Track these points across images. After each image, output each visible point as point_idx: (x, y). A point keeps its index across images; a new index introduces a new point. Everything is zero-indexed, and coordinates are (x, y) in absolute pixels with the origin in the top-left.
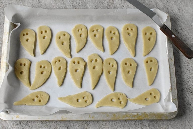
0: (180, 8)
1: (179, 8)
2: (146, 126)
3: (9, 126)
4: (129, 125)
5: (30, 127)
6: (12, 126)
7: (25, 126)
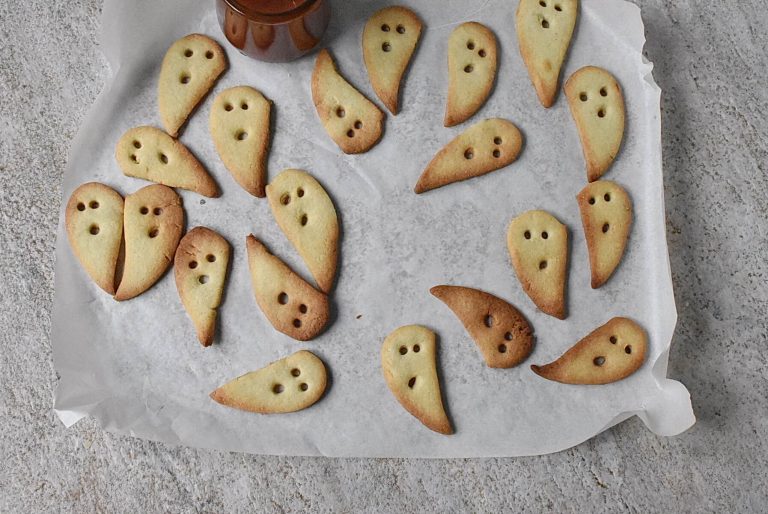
0: (757, 23)
1: (753, 25)
2: (611, 473)
3: (115, 458)
4: (549, 468)
5: (188, 462)
6: (123, 459)
7: (170, 459)
